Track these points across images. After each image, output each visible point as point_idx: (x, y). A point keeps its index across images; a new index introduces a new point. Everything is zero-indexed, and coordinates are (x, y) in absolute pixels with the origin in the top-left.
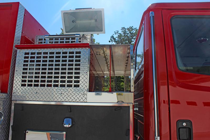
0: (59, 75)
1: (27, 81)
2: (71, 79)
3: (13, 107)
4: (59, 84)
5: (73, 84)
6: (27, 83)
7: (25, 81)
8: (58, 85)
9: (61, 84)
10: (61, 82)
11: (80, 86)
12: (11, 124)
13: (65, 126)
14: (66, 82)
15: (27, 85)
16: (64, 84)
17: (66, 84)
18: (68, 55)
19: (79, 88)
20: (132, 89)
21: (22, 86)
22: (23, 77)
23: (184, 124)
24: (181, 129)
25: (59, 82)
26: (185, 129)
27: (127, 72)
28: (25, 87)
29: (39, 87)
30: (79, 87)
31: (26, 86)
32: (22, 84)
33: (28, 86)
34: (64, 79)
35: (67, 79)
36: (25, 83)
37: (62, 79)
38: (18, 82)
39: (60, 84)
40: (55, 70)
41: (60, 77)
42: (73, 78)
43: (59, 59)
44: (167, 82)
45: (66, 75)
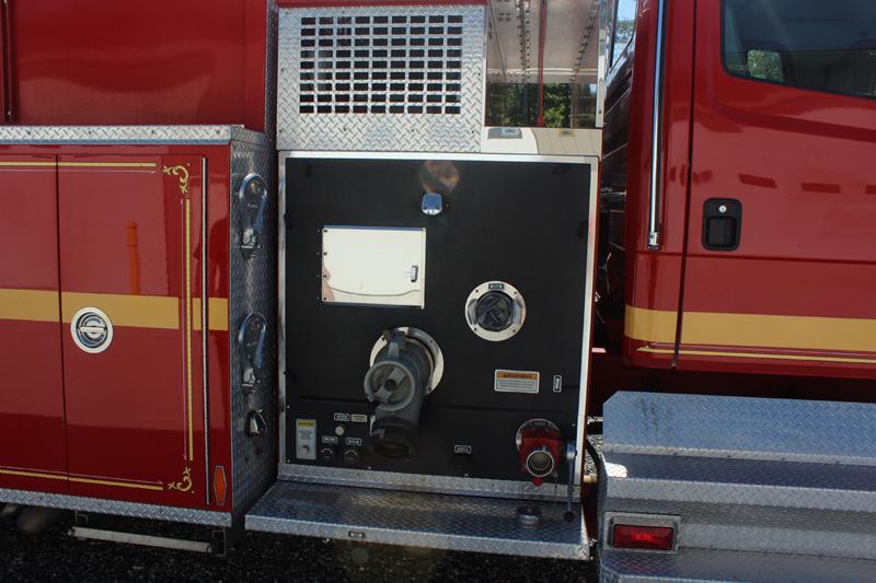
0: (403, 81)
1: (316, 99)
2: (438, 93)
3: (282, 169)
4: (406, 107)
5: (443, 104)
6: (315, 104)
7: (310, 98)
8: (403, 107)
9: (411, 104)
10: (410, 100)
11: (463, 111)
12: (282, 210)
13: (426, 211)
14: (425, 99)
15: (316, 109)
16: (418, 104)
17: (425, 104)
18: (427, 25)
19: (459, 116)
20: (600, 121)
21: (301, 112)
22: (303, 87)
23: (723, 209)
24: (712, 221)
25: (406, 100)
26: (723, 221)
27: (584, 72)
28: (311, 115)
29: (351, 114)
30: (459, 113)
31: (312, 112)
32: (301, 107)
33: (319, 112)
34: (419, 93)
35: (425, 93)
36: (312, 104)
37: (413, 93)
38: (290, 101)
39: (407, 104)
40: (392, 67)
41: (407, 86)
42: (444, 88)
43: (403, 36)
44: (689, 106)
45: (423, 81)
